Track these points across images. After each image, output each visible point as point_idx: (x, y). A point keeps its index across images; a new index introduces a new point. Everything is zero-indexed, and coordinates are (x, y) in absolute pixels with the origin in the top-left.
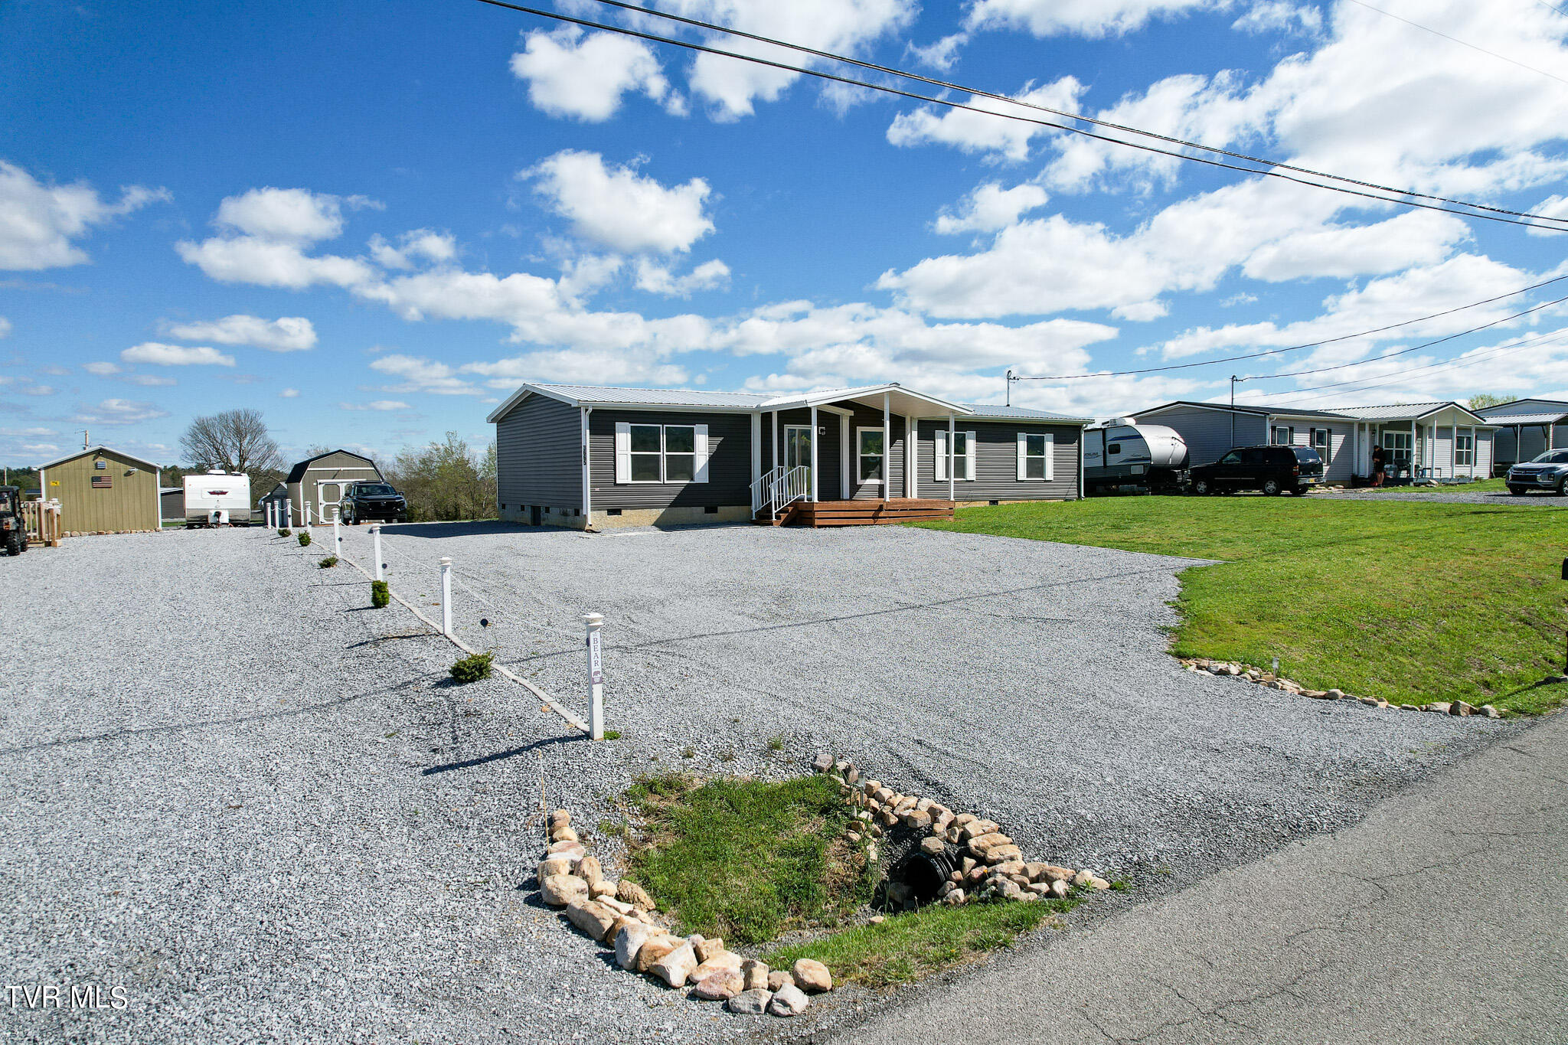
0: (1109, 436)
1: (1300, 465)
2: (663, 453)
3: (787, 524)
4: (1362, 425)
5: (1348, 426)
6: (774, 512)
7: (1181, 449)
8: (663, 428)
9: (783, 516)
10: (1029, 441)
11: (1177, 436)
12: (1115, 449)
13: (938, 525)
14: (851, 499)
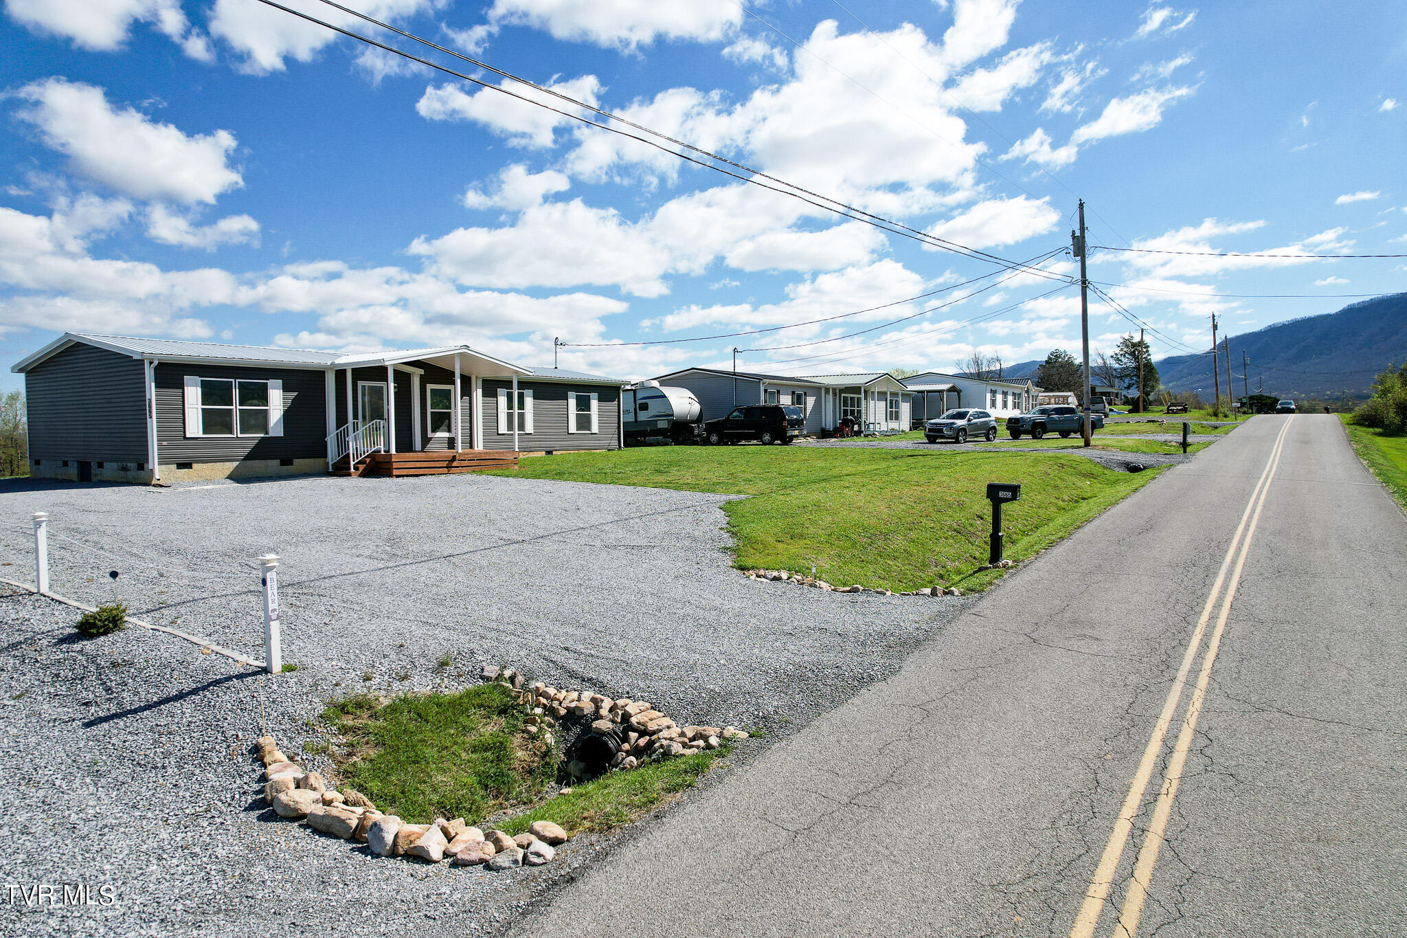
0: (639, 395)
1: (788, 421)
2: (236, 407)
3: (365, 474)
4: (827, 390)
5: (818, 390)
6: (352, 463)
7: (696, 408)
8: (235, 382)
9: (362, 467)
10: (578, 398)
11: (693, 397)
12: (644, 407)
13: (507, 473)
14: (422, 451)
